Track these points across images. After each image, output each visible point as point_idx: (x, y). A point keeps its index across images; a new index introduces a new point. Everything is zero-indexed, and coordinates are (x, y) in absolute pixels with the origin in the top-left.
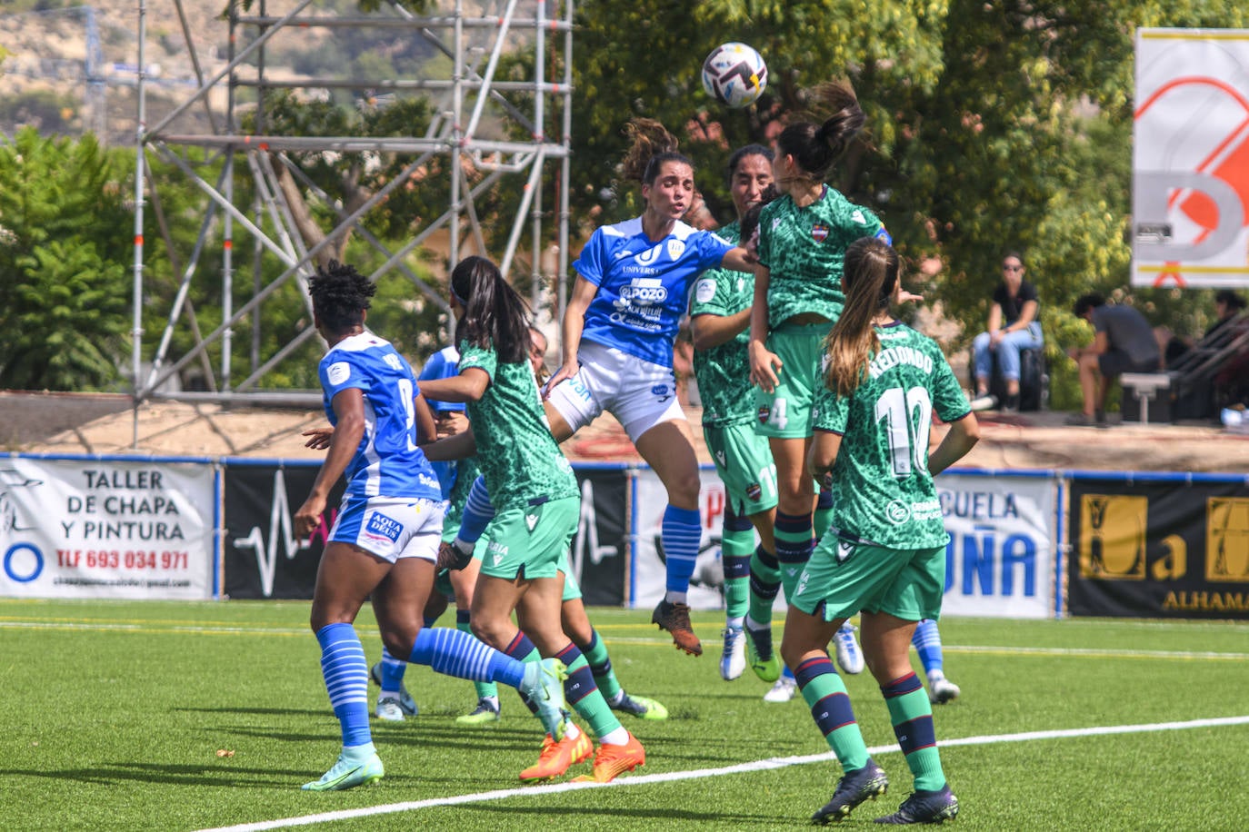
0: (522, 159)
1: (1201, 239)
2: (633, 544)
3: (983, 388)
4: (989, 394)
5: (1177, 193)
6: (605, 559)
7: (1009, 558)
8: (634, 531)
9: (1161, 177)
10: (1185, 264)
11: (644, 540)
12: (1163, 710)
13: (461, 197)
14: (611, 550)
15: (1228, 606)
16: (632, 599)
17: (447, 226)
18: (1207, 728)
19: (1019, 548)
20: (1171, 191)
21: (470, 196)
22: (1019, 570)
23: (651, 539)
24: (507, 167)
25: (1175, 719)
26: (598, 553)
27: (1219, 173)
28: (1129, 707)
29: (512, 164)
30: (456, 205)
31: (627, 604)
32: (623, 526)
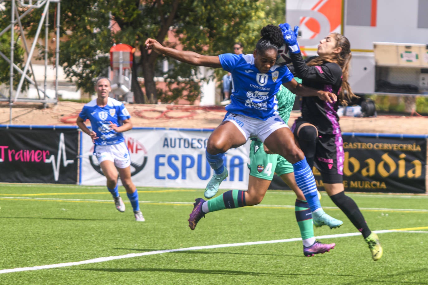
0: (41, 3)
1: (313, 37)
2: (81, 159)
3: (227, 97)
4: (229, 99)
5: (304, 19)
6: (69, 165)
7: (233, 166)
8: (81, 154)
9: (297, 12)
10: (307, 47)
11: (85, 158)
12: (280, 233)
13: (16, 18)
14: (71, 161)
15: (321, 185)
16: (80, 181)
17: (10, 30)
18: (295, 242)
19: (237, 161)
20: (301, 18)
21: (19, 18)
22: (237, 170)
23: (88, 157)
24: (35, 6)
25: (283, 238)
26: (66, 163)
27: (321, 11)
28: (266, 232)
29: (37, 5)
30: (13, 21)
31: (78, 183)
32: (76, 151)
